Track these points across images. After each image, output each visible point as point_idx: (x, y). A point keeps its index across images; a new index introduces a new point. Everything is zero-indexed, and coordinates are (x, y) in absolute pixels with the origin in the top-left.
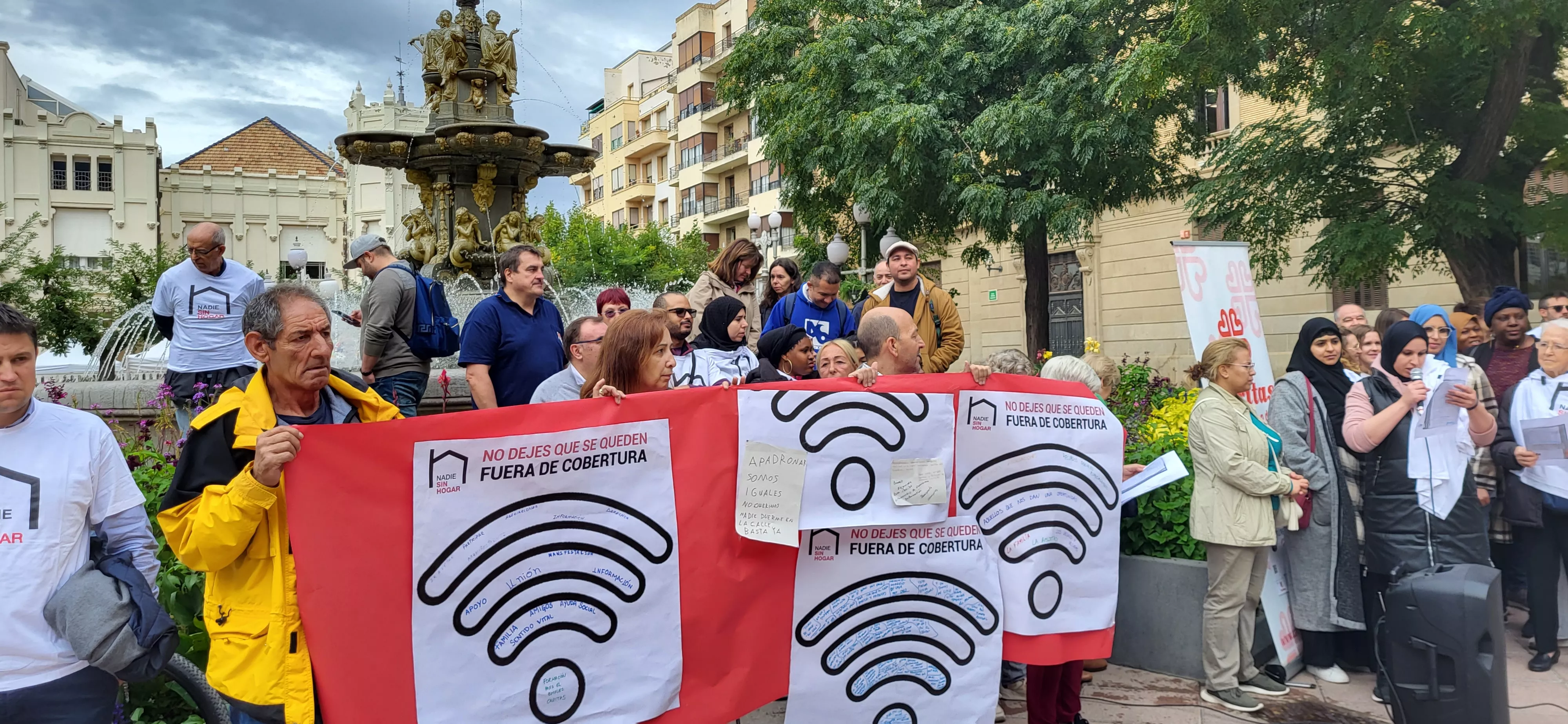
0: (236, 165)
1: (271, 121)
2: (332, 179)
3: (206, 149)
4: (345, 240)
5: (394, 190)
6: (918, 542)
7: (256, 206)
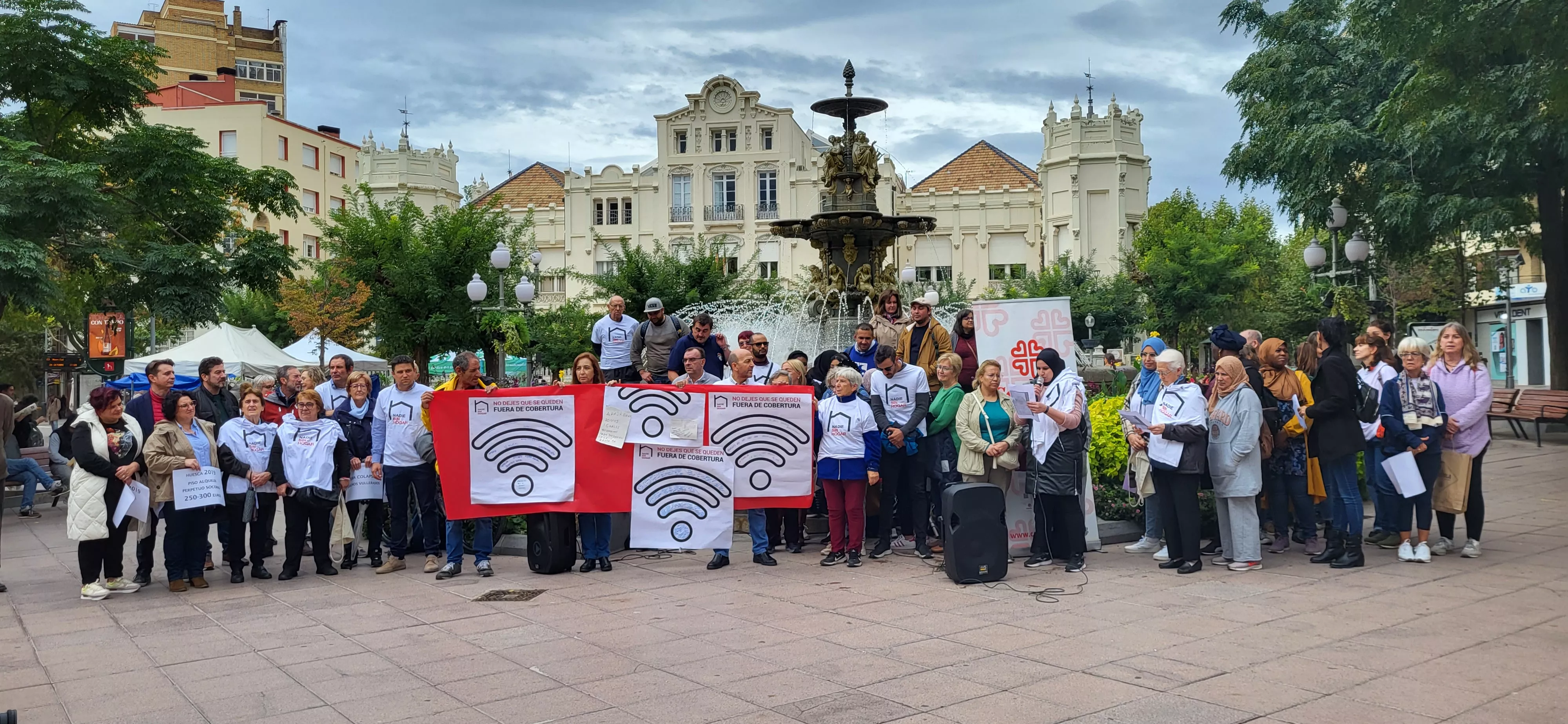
0: (955, 185)
1: (986, 144)
2: (1031, 190)
3: (934, 174)
4: (1042, 243)
5: (1079, 197)
6: (687, 454)
7: (970, 218)
